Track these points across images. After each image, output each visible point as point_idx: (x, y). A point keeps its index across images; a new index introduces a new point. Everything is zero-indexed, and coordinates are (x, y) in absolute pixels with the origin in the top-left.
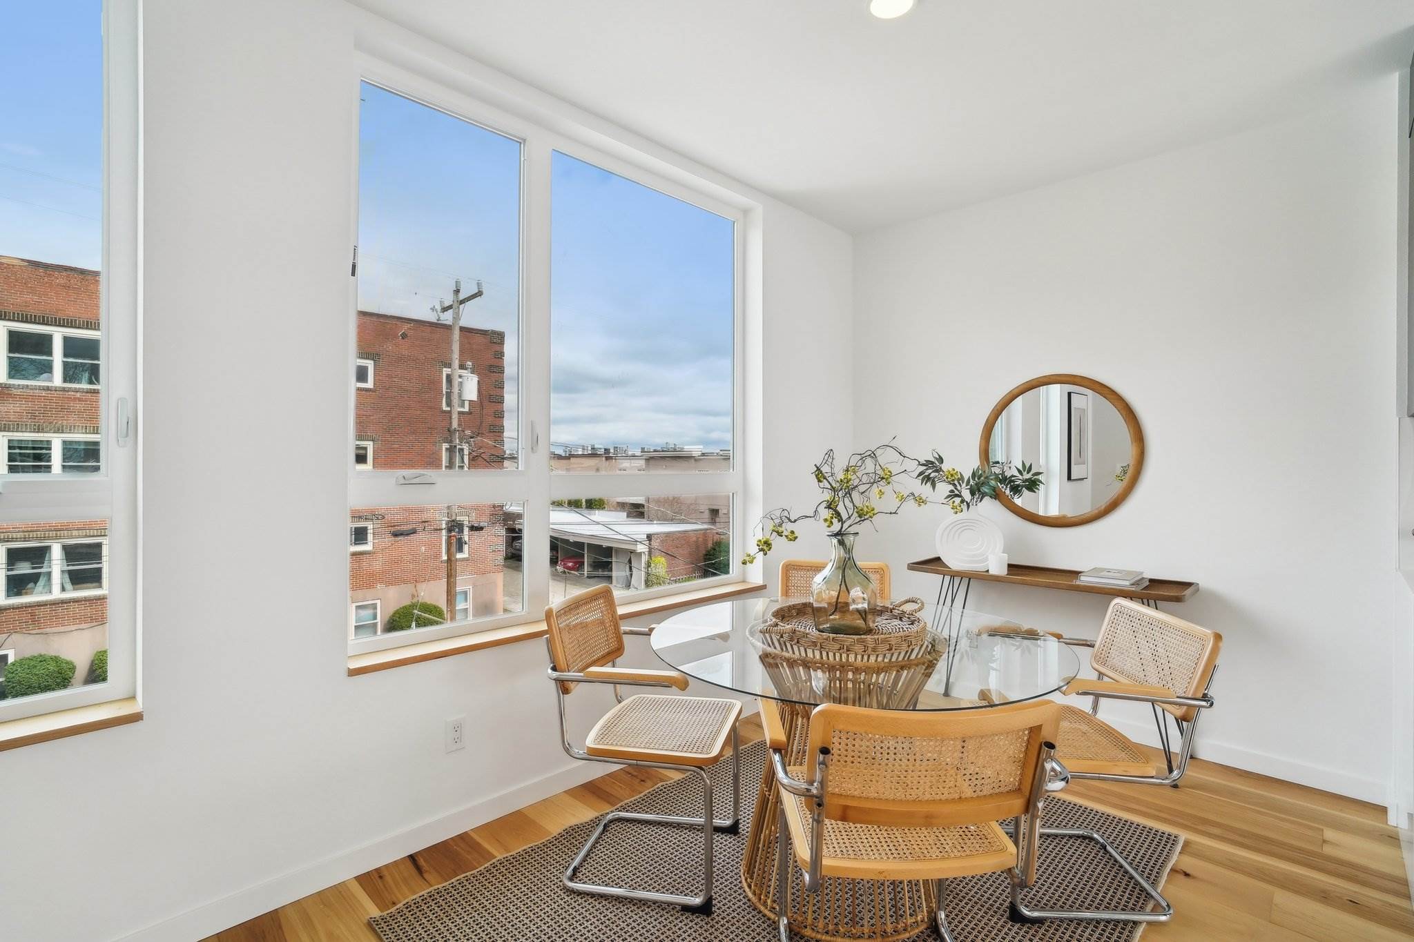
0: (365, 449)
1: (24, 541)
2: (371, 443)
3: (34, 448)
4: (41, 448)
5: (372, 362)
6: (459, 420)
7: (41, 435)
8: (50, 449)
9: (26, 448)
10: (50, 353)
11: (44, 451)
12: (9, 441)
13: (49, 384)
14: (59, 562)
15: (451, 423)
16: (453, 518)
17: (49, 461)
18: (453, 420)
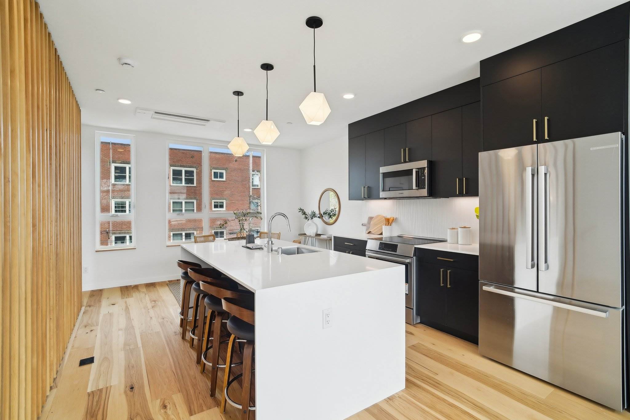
0: (223, 203)
1: (119, 234)
2: (225, 201)
3: (121, 204)
4: (123, 204)
5: (225, 171)
6: (253, 192)
7: (123, 200)
8: (125, 204)
9: (119, 204)
10: (125, 173)
11: (124, 205)
12: (115, 202)
13: (125, 183)
14: (129, 240)
15: (249, 193)
16: (251, 228)
17: (125, 208)
18: (250, 192)
